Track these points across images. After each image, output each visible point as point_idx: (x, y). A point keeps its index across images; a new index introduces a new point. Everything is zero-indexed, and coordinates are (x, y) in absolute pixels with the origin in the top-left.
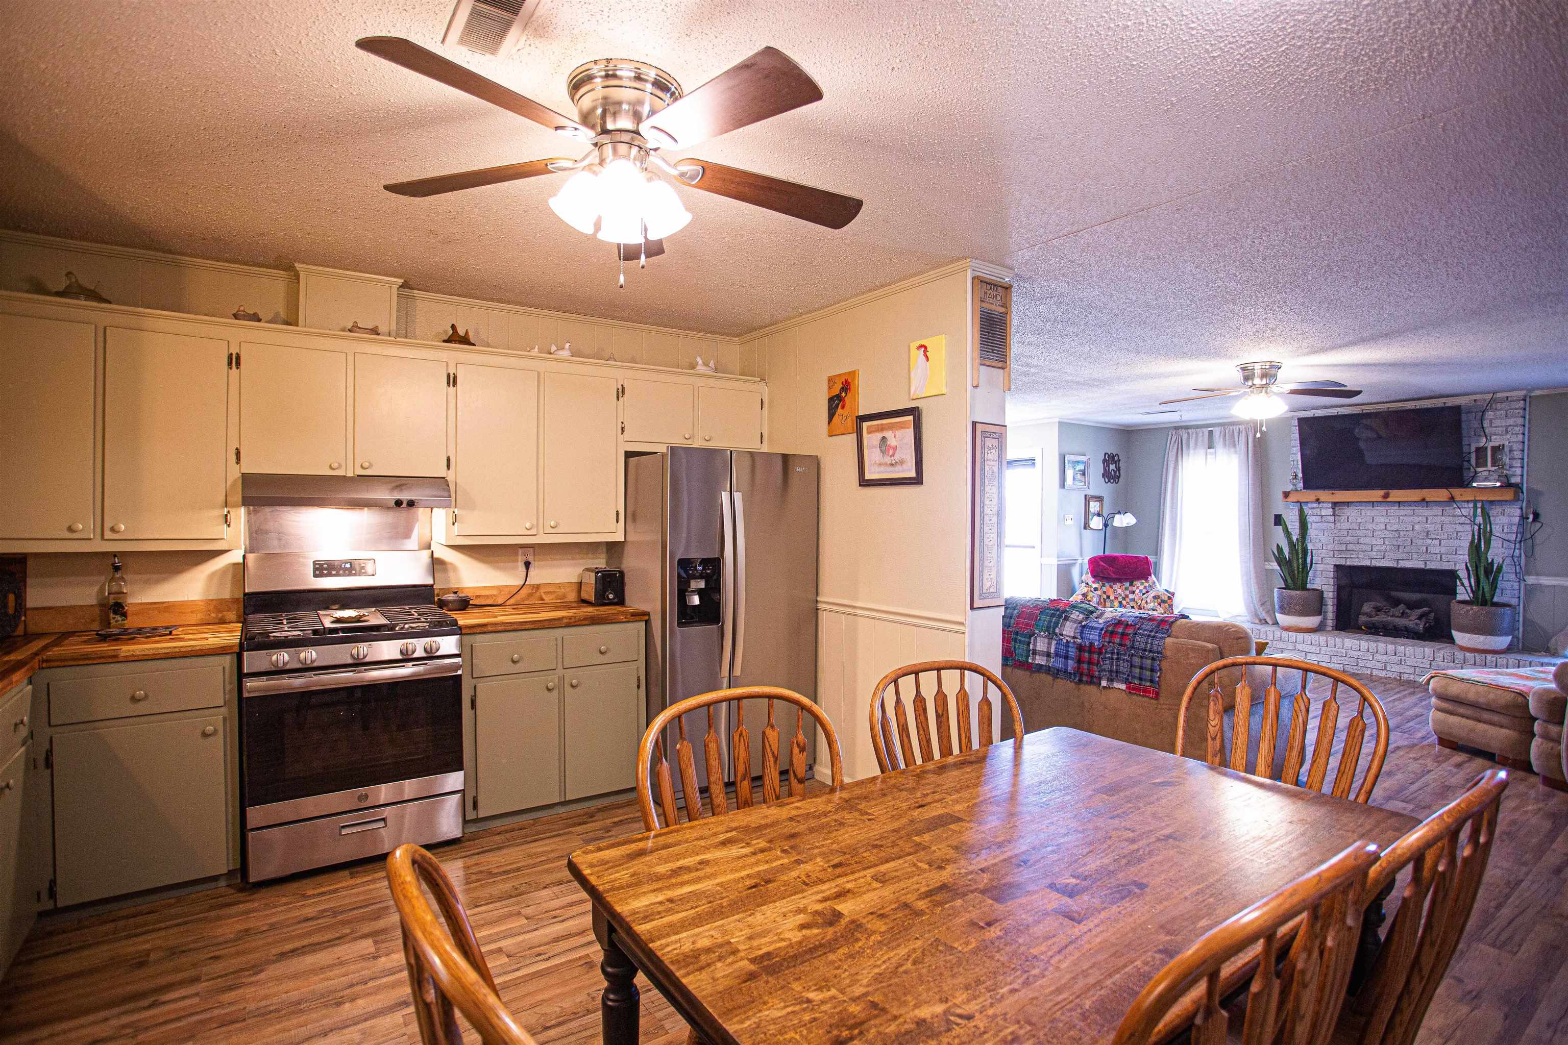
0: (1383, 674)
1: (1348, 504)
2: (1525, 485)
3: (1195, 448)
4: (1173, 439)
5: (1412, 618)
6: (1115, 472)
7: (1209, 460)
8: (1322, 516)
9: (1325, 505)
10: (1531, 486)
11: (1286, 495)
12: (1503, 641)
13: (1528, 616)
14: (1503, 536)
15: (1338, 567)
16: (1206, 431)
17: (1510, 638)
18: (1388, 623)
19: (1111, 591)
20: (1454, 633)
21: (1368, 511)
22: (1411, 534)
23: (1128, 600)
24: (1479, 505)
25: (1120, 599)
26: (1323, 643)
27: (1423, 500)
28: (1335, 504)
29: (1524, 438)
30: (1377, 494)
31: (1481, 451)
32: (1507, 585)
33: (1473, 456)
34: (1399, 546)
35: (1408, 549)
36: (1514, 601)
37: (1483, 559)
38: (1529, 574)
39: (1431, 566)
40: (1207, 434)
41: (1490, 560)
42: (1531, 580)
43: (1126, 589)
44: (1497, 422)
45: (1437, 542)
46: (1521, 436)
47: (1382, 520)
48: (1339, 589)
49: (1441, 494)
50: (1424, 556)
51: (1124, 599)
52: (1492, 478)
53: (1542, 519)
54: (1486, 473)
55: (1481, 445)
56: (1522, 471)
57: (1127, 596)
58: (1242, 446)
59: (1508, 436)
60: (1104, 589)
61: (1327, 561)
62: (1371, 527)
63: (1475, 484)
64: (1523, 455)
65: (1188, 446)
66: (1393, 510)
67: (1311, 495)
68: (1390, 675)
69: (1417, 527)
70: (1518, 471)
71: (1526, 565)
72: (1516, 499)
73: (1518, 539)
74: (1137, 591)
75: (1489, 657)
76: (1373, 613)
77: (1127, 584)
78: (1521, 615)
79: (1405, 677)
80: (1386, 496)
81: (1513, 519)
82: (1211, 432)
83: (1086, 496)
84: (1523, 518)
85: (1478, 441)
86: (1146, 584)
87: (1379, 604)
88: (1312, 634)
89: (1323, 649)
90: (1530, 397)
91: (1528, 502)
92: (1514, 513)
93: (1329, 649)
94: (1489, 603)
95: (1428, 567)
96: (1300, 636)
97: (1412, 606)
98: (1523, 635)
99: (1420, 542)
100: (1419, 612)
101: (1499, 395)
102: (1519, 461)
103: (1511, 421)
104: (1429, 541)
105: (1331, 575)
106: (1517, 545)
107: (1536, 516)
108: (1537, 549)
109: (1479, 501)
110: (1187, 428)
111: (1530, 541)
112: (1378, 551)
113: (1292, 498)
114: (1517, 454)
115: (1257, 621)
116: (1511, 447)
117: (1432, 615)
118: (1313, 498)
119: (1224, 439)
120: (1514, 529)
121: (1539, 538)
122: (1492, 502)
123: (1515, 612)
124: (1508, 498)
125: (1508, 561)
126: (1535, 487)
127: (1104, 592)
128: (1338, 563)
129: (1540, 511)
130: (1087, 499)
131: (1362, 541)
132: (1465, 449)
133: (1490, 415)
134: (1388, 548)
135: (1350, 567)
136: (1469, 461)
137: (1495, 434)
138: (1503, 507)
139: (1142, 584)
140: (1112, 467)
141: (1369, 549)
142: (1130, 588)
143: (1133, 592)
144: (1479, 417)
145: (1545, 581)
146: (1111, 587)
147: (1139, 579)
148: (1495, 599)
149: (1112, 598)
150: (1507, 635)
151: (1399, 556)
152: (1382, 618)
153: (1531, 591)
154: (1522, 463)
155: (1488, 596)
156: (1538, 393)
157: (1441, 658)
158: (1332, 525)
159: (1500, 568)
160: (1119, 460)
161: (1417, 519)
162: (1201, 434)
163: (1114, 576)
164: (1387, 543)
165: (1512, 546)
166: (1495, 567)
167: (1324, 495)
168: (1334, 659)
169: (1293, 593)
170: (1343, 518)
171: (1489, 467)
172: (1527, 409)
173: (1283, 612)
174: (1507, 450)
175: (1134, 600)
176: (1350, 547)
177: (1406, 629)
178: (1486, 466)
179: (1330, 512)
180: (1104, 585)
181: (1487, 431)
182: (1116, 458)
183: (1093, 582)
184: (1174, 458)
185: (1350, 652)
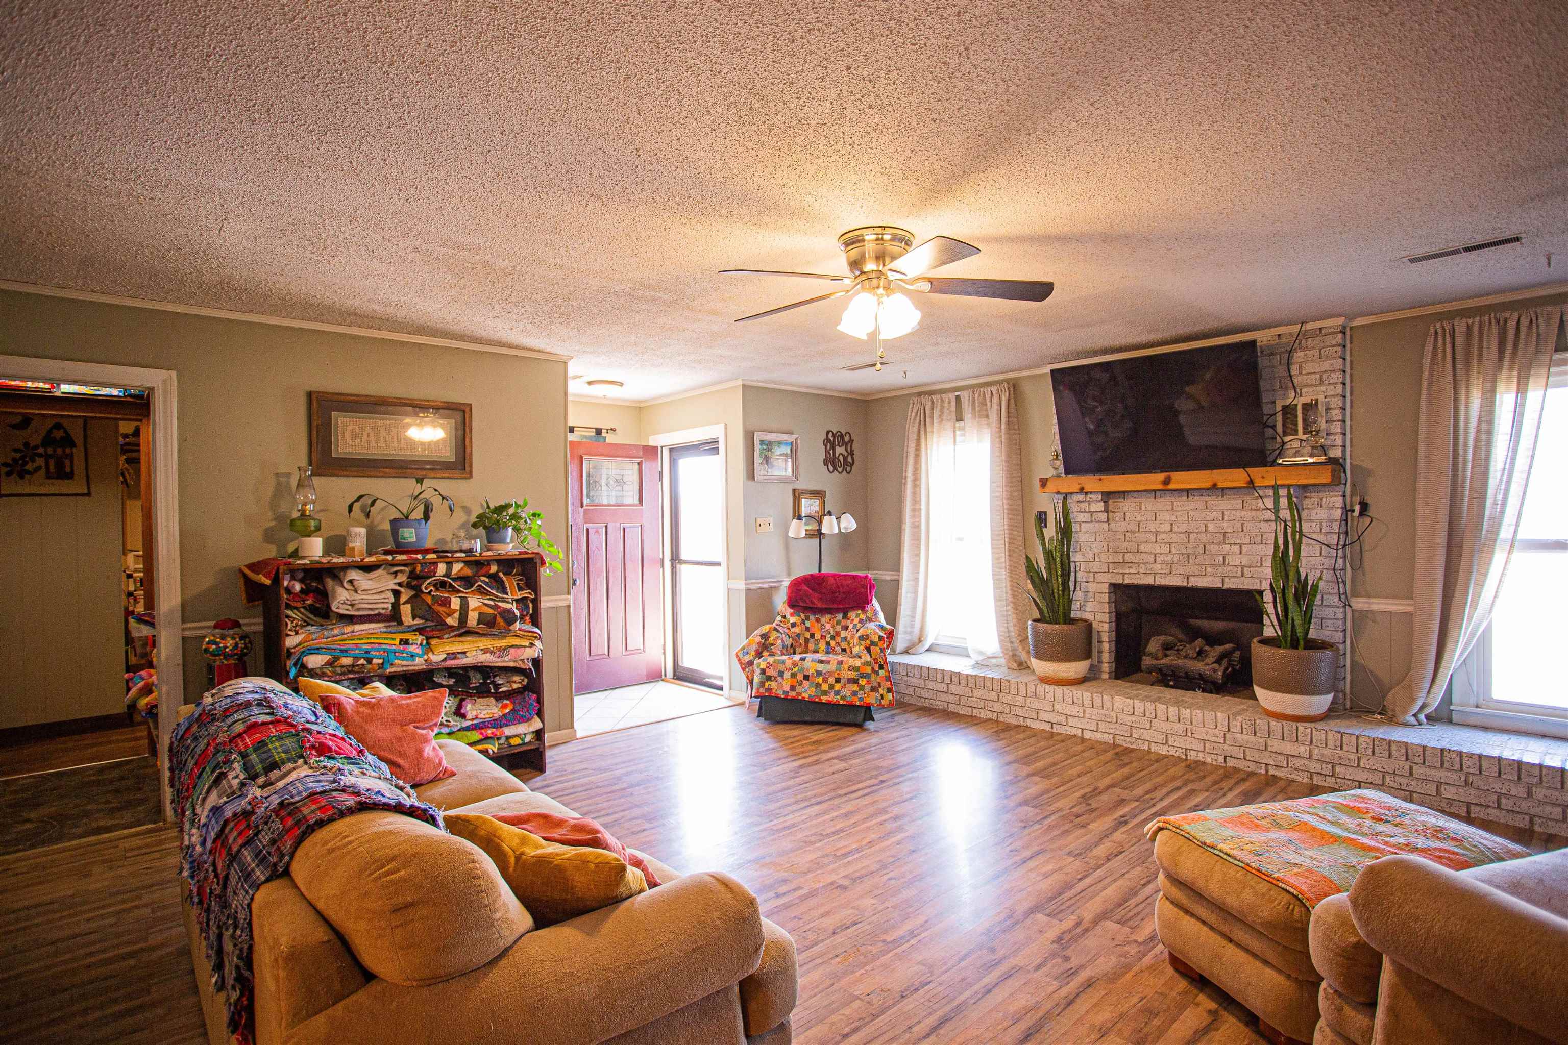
0: (1163, 750)
1: (1124, 494)
2: (1348, 460)
3: (941, 421)
4: (915, 411)
5: (1210, 660)
6: (845, 458)
7: (958, 438)
8: (1092, 513)
9: (1093, 497)
10: (1355, 463)
11: (1044, 482)
12: (1321, 702)
13: (1358, 658)
14: (1321, 538)
15: (1115, 588)
16: (952, 396)
17: (1330, 697)
18: (1178, 667)
19: (817, 626)
20: (1256, 688)
21: (1149, 505)
22: (1204, 538)
23: (838, 639)
24: (1283, 492)
25: (828, 638)
26: (1087, 702)
27: (1214, 486)
28: (1107, 496)
29: (1344, 389)
30: (1155, 479)
31: (1288, 411)
32: (1328, 612)
33: (1279, 418)
34: (1188, 555)
35: (1200, 559)
36: (1338, 637)
37: (1292, 574)
38: (1355, 594)
39: (1230, 584)
40: (954, 401)
41: (1303, 578)
42: (1359, 604)
43: (838, 623)
44: (1308, 368)
45: (1236, 549)
46: (1340, 387)
47: (1168, 517)
48: (1119, 618)
49: (1235, 477)
50: (1220, 570)
51: (833, 638)
52: (1305, 451)
53: (1372, 511)
54: (1296, 444)
55: (1288, 402)
56: (1344, 441)
57: (838, 634)
58: (994, 415)
59: (1323, 388)
60: (808, 624)
61: (1099, 578)
62: (1152, 527)
63: (1280, 461)
64: (1344, 415)
65: (932, 418)
66: (1181, 503)
67: (1072, 483)
68: (1173, 752)
69: (1211, 527)
70: (1339, 440)
71: (1353, 580)
72: (1336, 481)
73: (1341, 543)
74: (851, 627)
75: (1301, 726)
76: (1160, 654)
77: (840, 616)
78: (1348, 656)
79: (1192, 756)
80: (1167, 482)
81: (1333, 512)
82: (958, 397)
83: (794, 491)
84: (1347, 510)
85: (1285, 396)
86: (863, 616)
87: (1170, 639)
88: (1073, 688)
89: (1088, 711)
90: (1351, 328)
91: (1354, 485)
92: (1333, 500)
93: (1095, 711)
94: (1302, 643)
95: (1226, 586)
96: (1059, 690)
97: (1213, 640)
98: (1351, 687)
99: (1214, 548)
100: (1220, 649)
101: (1309, 326)
102: (1338, 425)
103: (1326, 365)
104: (1227, 547)
105: (1106, 598)
106: (1340, 552)
107: (1364, 507)
108: (1367, 555)
109: (1282, 486)
110: (931, 393)
111: (1357, 546)
112: (1164, 562)
113: (1051, 487)
114: (1336, 414)
115: (1014, 666)
116: (1328, 403)
117: (1237, 654)
118: (1076, 488)
119: (974, 409)
120: (1336, 527)
121: (1368, 540)
122: (1305, 487)
123: (1337, 654)
124: (1324, 481)
125: (1328, 575)
126: (1361, 464)
127: (807, 629)
128: (1113, 581)
129: (1369, 500)
130: (797, 496)
131: (1142, 548)
132: (1267, 409)
133: (1299, 356)
134: (1175, 560)
135: (1128, 586)
136: (1274, 427)
137: (1307, 386)
138: (1321, 495)
139: (858, 615)
140: (840, 450)
141: (1152, 560)
142: (844, 622)
143: (846, 628)
144: (1284, 361)
145: (1379, 605)
146: (818, 620)
147: (854, 608)
148: (1312, 634)
149: (817, 636)
150: (1328, 693)
151: (1191, 569)
152: (1170, 660)
153: (1360, 619)
154: (1344, 428)
155: (1299, 631)
156: (1358, 322)
157: (1239, 728)
158: (1106, 526)
159: (1315, 587)
160: (851, 441)
161: (1211, 516)
162: (947, 401)
163: (819, 605)
164: (1174, 551)
165: (1334, 553)
166: (1309, 587)
167: (1091, 482)
168: (1102, 726)
169: (1049, 627)
170: (1119, 515)
171: (1301, 436)
172: (1348, 346)
173: (1040, 656)
174: (1321, 408)
175: (845, 639)
176: (1128, 557)
177: (1201, 677)
178: (1297, 434)
179: (1100, 506)
180: (808, 618)
181: (1295, 381)
182: (847, 439)
183: (792, 615)
184: (915, 436)
185: (1121, 716)
